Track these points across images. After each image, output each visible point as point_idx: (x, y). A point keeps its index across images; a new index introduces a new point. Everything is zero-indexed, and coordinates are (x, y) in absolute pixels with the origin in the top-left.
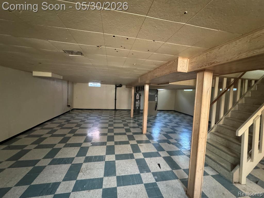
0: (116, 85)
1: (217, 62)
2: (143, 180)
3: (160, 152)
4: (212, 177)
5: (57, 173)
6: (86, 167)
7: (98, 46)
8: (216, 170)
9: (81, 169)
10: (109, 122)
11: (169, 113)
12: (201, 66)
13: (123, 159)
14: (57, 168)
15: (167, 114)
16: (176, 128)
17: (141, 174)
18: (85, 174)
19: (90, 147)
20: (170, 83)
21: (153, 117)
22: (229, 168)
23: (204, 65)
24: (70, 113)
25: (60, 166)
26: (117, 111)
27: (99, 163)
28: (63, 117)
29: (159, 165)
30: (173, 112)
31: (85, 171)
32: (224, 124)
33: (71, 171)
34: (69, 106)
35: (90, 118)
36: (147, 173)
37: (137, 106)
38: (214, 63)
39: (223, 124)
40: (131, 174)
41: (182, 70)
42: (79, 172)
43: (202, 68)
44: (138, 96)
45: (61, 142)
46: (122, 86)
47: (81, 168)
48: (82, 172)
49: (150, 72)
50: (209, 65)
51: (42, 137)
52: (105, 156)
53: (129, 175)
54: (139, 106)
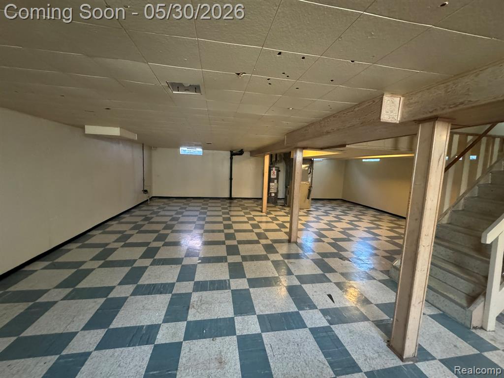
0: (231, 152)
1: (470, 101)
2: (305, 322)
3: (327, 275)
4: (430, 318)
5: (149, 309)
6: (199, 299)
7: (238, 74)
8: (437, 305)
9: (191, 303)
10: (223, 220)
11: (334, 204)
12: (431, 111)
13: (262, 287)
14: (148, 301)
15: (330, 205)
16: (350, 232)
17: (301, 312)
18: (199, 311)
19: (198, 265)
20: (348, 145)
21: (305, 212)
22: (464, 302)
23: (438, 108)
24: (148, 205)
25: (152, 297)
26: (235, 201)
27: (222, 293)
28: (137, 212)
29: (330, 296)
30: (340, 202)
31: (199, 306)
32: (449, 222)
33: (175, 307)
34: (145, 191)
35: (186, 213)
36: (311, 311)
37: (272, 191)
38: (462, 103)
39: (447, 223)
40: (281, 312)
41: (390, 118)
42: (189, 307)
43: (434, 114)
44: (274, 173)
45: (144, 256)
46: (243, 153)
47: (191, 301)
48: (194, 308)
49: (313, 124)
50: (451, 108)
51: (108, 247)
52: (229, 280)
53: (278, 313)
54: (276, 191)
